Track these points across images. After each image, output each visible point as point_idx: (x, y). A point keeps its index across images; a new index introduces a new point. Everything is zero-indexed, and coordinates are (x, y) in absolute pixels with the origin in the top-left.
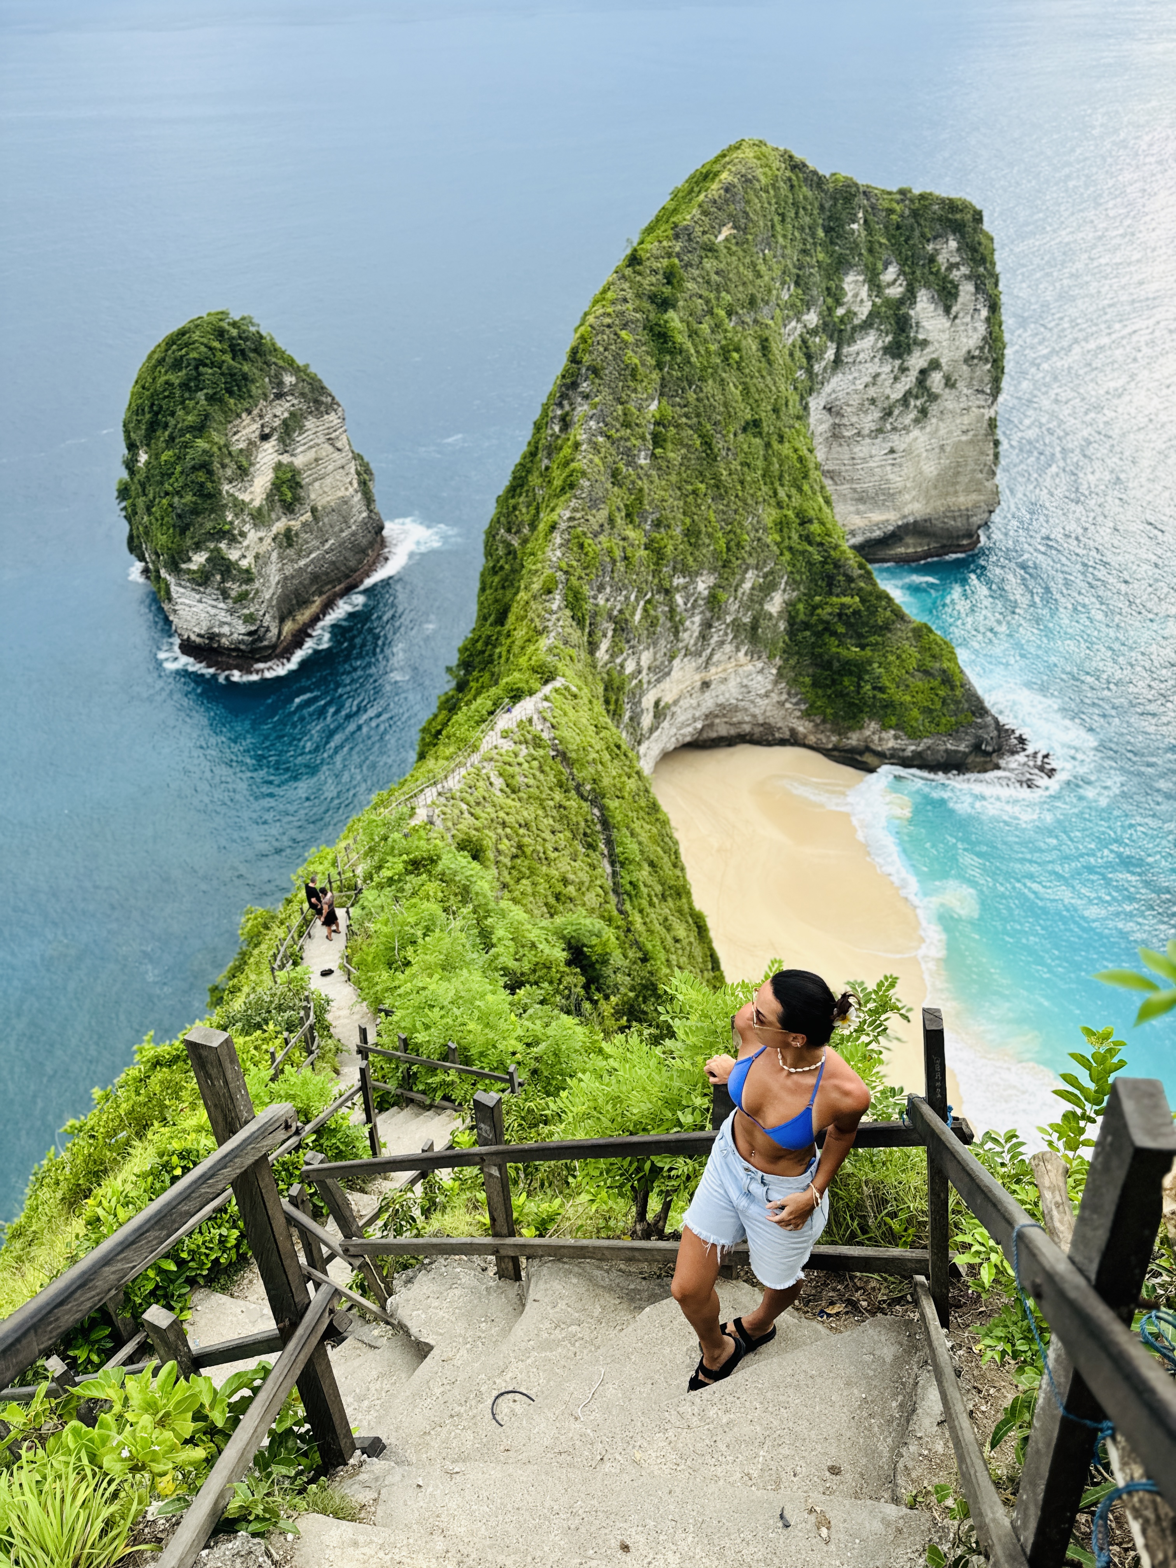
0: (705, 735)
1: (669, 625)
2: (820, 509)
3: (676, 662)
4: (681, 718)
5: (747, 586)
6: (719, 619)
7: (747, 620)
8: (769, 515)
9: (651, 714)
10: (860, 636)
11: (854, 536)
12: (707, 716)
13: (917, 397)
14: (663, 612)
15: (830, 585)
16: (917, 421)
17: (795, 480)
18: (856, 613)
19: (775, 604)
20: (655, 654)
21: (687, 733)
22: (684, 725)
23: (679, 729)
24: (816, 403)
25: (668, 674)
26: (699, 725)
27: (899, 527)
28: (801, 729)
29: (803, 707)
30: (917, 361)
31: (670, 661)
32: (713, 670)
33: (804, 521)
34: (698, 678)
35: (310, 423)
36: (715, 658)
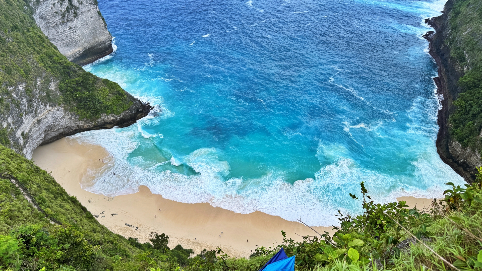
0: (47, 138)
1: (14, 105)
2: (54, 51)
3: (24, 117)
4: (35, 136)
5: (39, 83)
6: (33, 98)
7: (44, 95)
8: (36, 57)
9: (22, 138)
10: (87, 88)
11: (70, 58)
12: (45, 131)
13: (71, 9)
14: (10, 101)
15: (69, 75)
16: (75, 17)
17: (40, 44)
18: (82, 82)
19: (53, 87)
20: (13, 117)
21: (40, 140)
22: (37, 138)
23: (36, 140)
24: (36, 17)
25: (22, 122)
26: (43, 136)
27: (84, 52)
28: (81, 124)
29: (78, 117)
31: (21, 118)
32: (40, 115)
33: (50, 57)
34: (35, 120)
36: (39, 111)
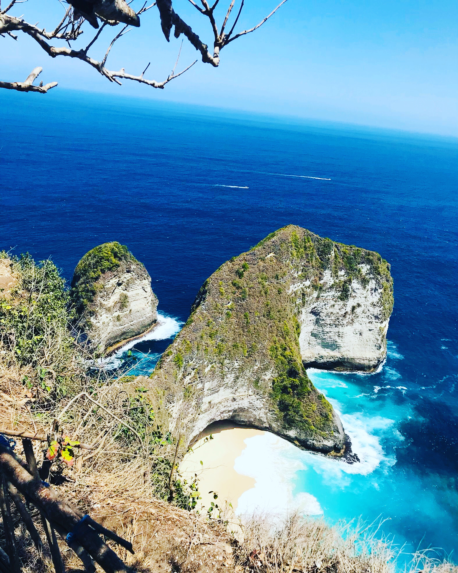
0: (234, 419)
1: (220, 375)
2: (292, 346)
3: (221, 389)
4: (222, 409)
6: (242, 377)
9: (207, 405)
12: (235, 411)
13: (350, 315)
14: (218, 370)
15: (290, 374)
16: (349, 323)
18: (297, 385)
19: (268, 376)
20: (212, 384)
21: (226, 416)
22: (224, 412)
25: (218, 392)
26: (231, 414)
28: (273, 425)
29: (274, 416)
30: (351, 302)
34: (230, 396)
35: (138, 282)
36: (239, 390)
